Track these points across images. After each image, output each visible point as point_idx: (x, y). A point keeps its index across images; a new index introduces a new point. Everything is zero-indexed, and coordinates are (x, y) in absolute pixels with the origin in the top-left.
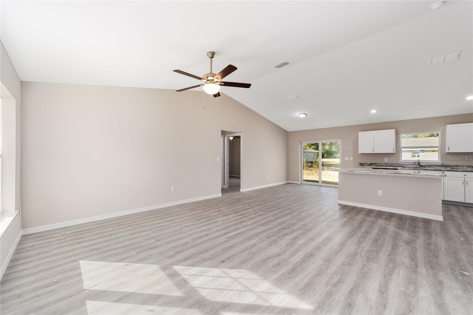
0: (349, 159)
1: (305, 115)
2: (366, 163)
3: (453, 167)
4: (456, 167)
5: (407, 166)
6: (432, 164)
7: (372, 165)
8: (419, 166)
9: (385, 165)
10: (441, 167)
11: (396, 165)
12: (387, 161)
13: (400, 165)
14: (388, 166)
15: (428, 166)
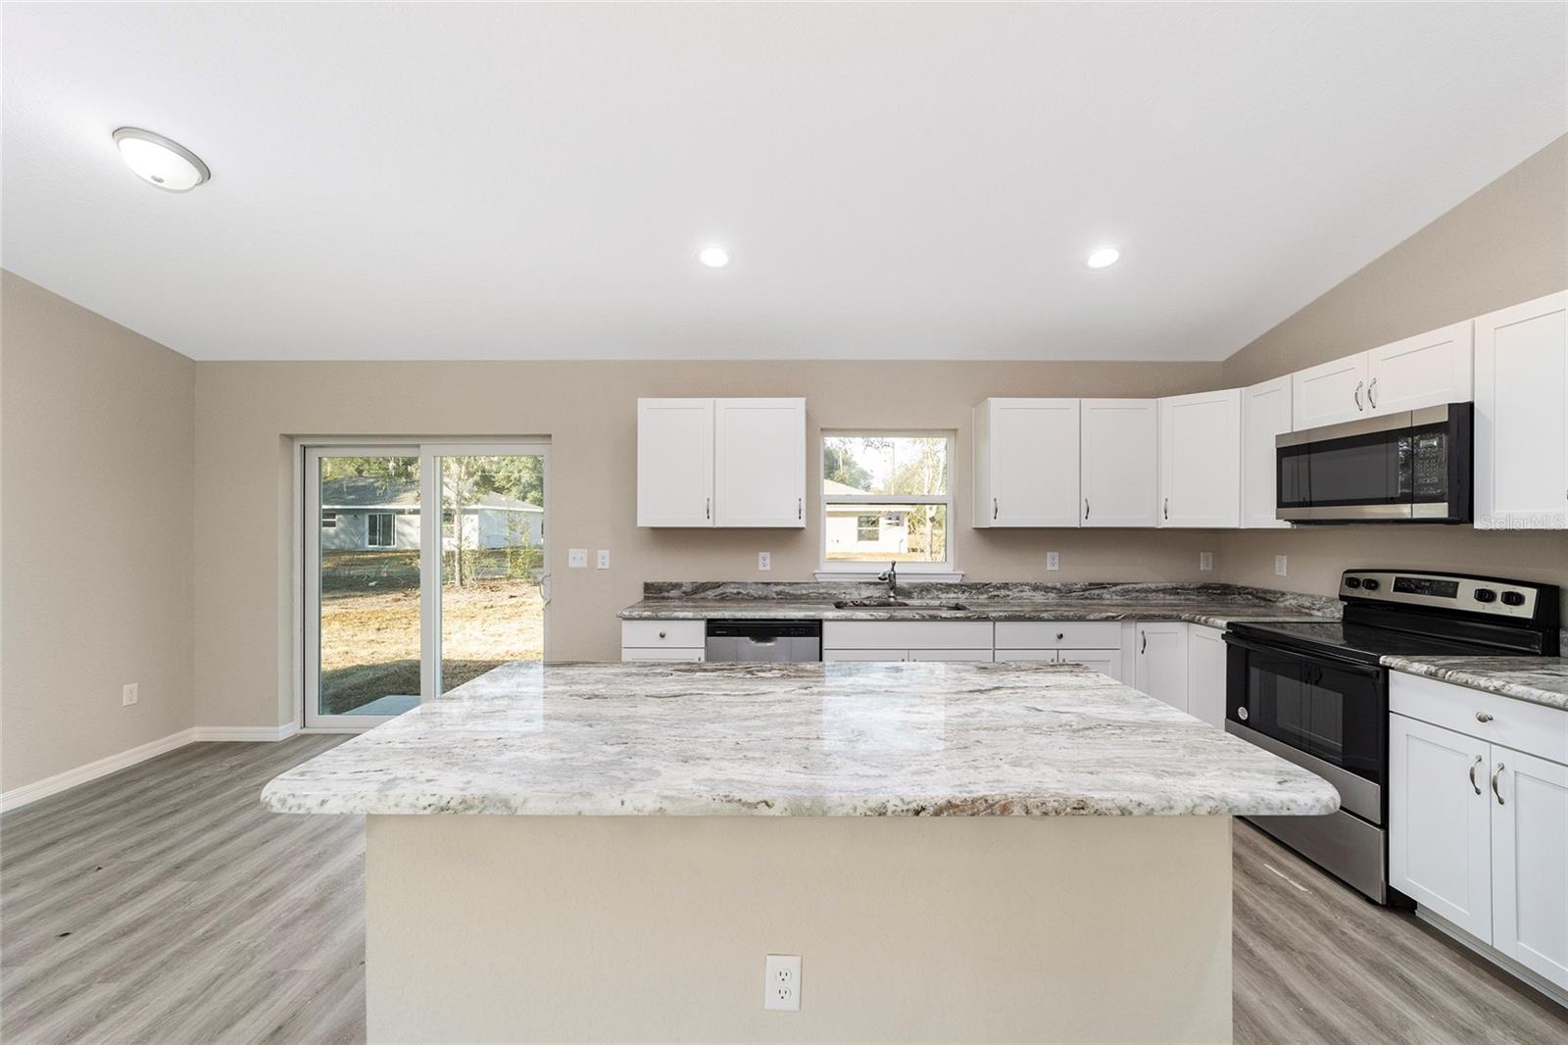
0: (592, 558)
2: (674, 581)
3: (996, 593)
4: (1003, 592)
5: (849, 591)
6: (933, 581)
7: (703, 591)
8: (892, 594)
9: (760, 593)
10: (960, 595)
11: (804, 592)
12: (768, 568)
13: (822, 591)
14: (774, 599)
15: (918, 590)
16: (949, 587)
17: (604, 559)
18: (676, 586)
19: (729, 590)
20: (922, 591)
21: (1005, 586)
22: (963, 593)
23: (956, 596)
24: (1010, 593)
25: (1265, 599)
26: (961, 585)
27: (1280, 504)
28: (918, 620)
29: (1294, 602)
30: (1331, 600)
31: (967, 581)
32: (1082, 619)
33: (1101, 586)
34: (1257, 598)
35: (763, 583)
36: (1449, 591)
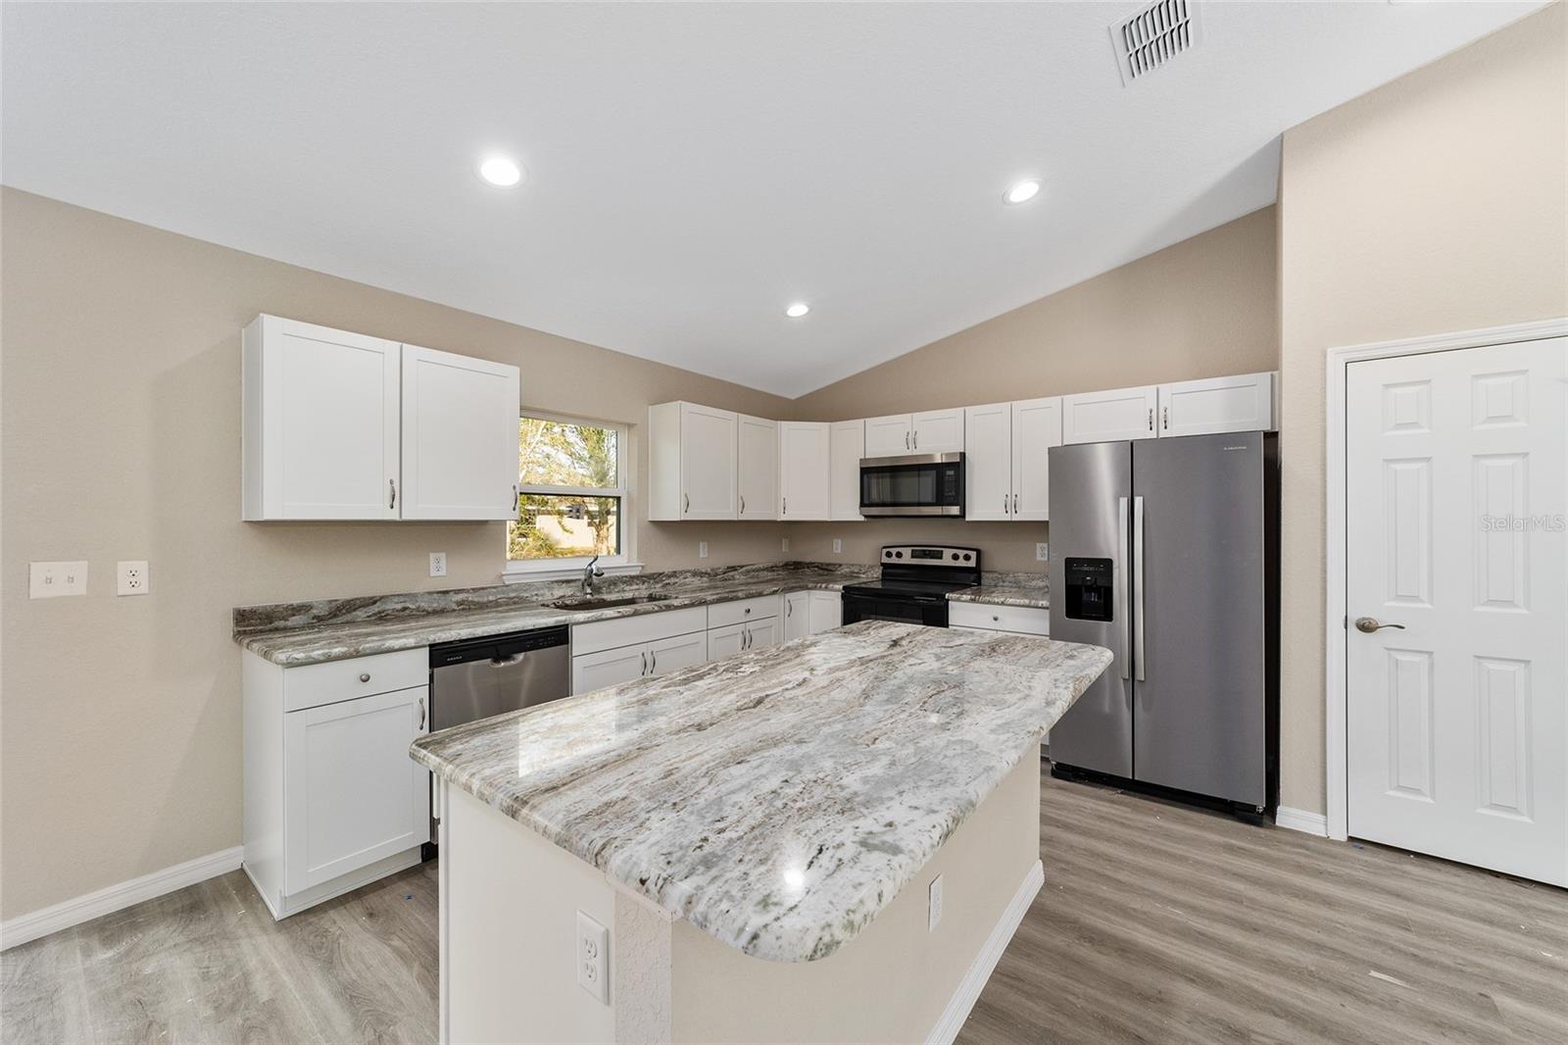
0: (104, 578)
3: (667, 581)
4: (673, 580)
5: (541, 592)
6: (618, 574)
7: (348, 612)
8: (589, 591)
9: (435, 605)
10: (641, 586)
11: (491, 598)
12: (443, 572)
13: (512, 595)
14: (454, 610)
15: (606, 585)
16: (632, 579)
17: (134, 575)
18: (300, 609)
19: (390, 606)
20: (610, 585)
21: (674, 574)
22: (644, 583)
23: (637, 587)
24: (677, 580)
25: (826, 570)
26: (642, 576)
27: (863, 504)
28: (657, 612)
29: (847, 570)
30: (871, 567)
31: (649, 571)
32: (760, 595)
33: (733, 569)
34: (822, 569)
35: (438, 592)
36: (939, 556)
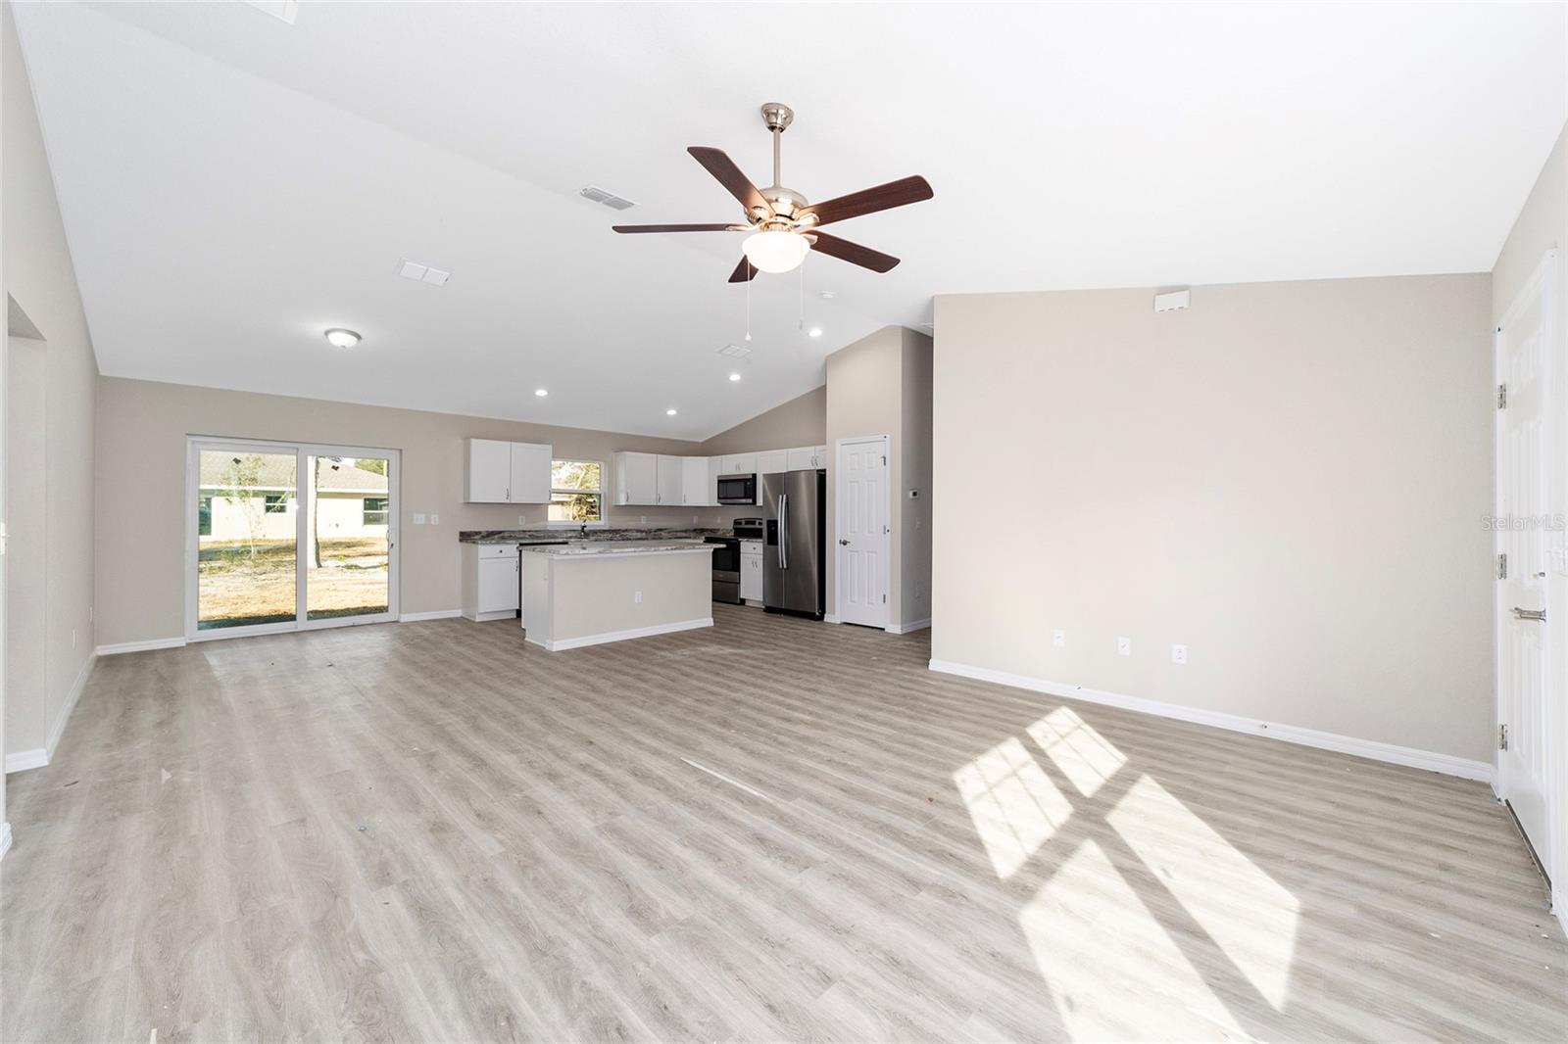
0: (428, 519)
1: (355, 339)
2: (477, 531)
3: (623, 533)
4: (625, 533)
5: (562, 534)
6: (598, 529)
7: (492, 535)
8: (583, 534)
9: (521, 536)
10: (611, 534)
11: (542, 535)
12: (524, 524)
13: (550, 534)
14: (528, 538)
15: (592, 533)
16: (604, 531)
17: (435, 519)
18: (480, 533)
19: (506, 535)
20: (594, 533)
21: (626, 530)
22: (613, 533)
23: (609, 534)
24: (628, 533)
25: (713, 532)
26: (612, 530)
27: (719, 498)
30: (731, 530)
31: (613, 528)
33: (661, 530)
35: (522, 531)
36: (754, 523)
